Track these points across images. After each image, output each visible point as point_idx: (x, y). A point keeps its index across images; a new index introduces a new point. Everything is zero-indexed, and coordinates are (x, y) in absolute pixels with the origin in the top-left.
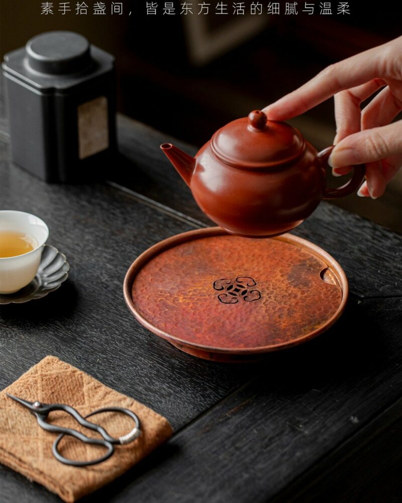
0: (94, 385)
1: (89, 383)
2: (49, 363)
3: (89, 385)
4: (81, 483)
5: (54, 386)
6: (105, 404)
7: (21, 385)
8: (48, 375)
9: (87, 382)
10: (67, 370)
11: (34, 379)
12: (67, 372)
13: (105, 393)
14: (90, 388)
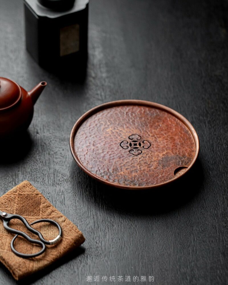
0: (47, 205)
1: (44, 203)
2: (24, 186)
3: (43, 205)
4: (24, 270)
5: (25, 202)
6: (50, 218)
7: (7, 198)
8: (22, 195)
9: (43, 202)
10: (33, 193)
11: (14, 196)
12: (33, 194)
13: (51, 211)
14: (44, 206)
